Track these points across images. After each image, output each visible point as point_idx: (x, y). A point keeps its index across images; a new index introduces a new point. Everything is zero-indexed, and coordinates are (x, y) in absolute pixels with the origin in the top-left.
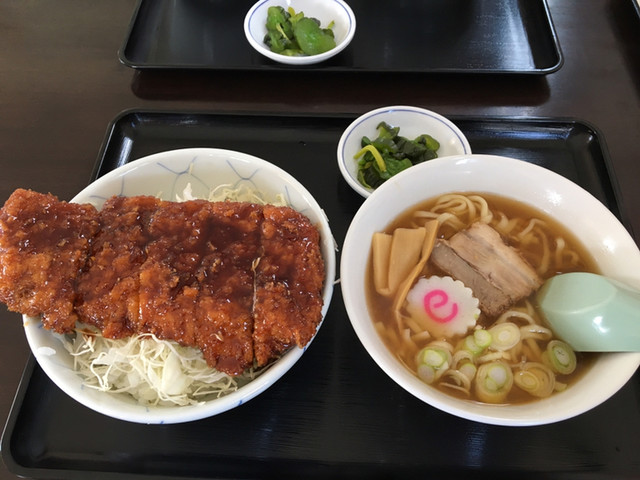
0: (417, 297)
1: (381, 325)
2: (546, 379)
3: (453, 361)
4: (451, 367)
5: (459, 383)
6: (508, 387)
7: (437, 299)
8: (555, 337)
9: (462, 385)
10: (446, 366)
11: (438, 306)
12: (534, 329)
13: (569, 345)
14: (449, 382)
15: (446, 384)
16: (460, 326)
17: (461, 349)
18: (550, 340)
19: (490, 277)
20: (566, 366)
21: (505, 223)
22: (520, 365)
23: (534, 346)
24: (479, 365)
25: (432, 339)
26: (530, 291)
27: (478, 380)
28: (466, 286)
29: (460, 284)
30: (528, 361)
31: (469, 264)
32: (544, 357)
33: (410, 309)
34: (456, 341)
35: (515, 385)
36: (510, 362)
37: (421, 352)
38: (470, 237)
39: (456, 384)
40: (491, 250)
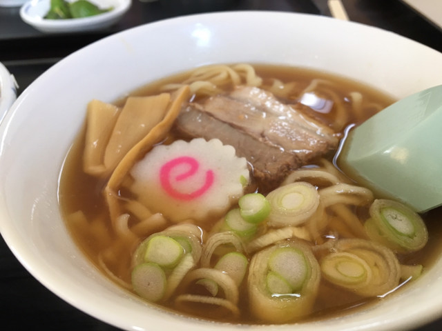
0: (149, 171)
1: (79, 216)
2: (381, 263)
3: (204, 251)
4: (199, 265)
5: (215, 291)
6: (313, 285)
7: (182, 169)
8: (377, 195)
9: (221, 293)
10: (188, 263)
11: (182, 178)
12: (340, 190)
13: (405, 204)
14: (194, 293)
15: (190, 298)
16: (216, 199)
17: (220, 231)
18: (373, 201)
19: (262, 135)
20: (411, 237)
21: (280, 86)
22: (329, 245)
23: (346, 214)
24: (250, 254)
25: (169, 222)
26: (326, 145)
27: (251, 279)
28: (224, 144)
29: (216, 143)
30: (340, 237)
31: (232, 125)
32: (368, 229)
33: (136, 188)
34: (211, 222)
35: (325, 282)
36: (311, 242)
37: (142, 245)
38: (232, 99)
39: (209, 294)
40: (263, 109)
